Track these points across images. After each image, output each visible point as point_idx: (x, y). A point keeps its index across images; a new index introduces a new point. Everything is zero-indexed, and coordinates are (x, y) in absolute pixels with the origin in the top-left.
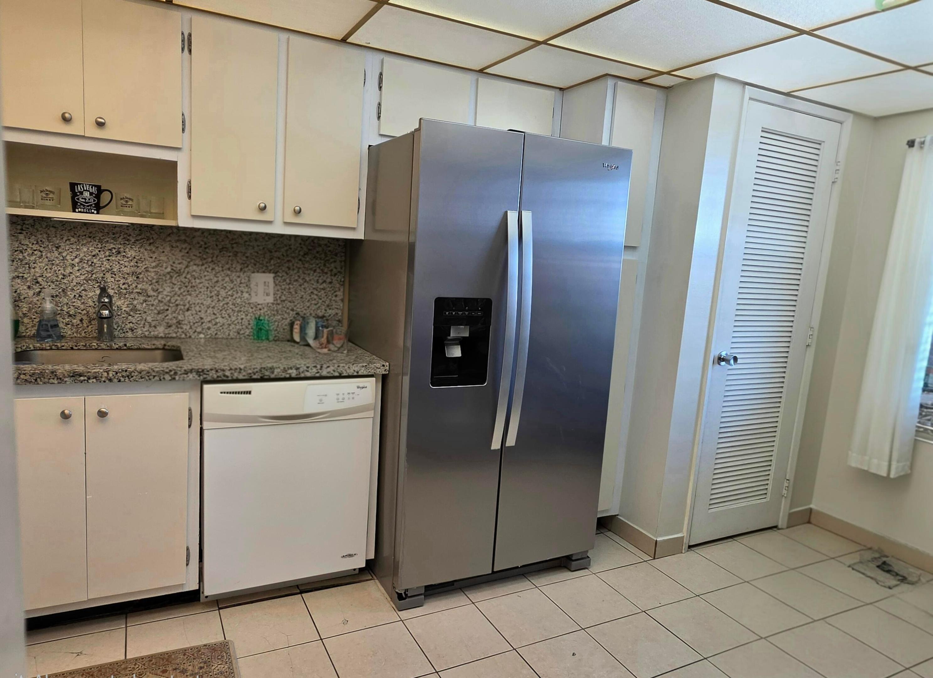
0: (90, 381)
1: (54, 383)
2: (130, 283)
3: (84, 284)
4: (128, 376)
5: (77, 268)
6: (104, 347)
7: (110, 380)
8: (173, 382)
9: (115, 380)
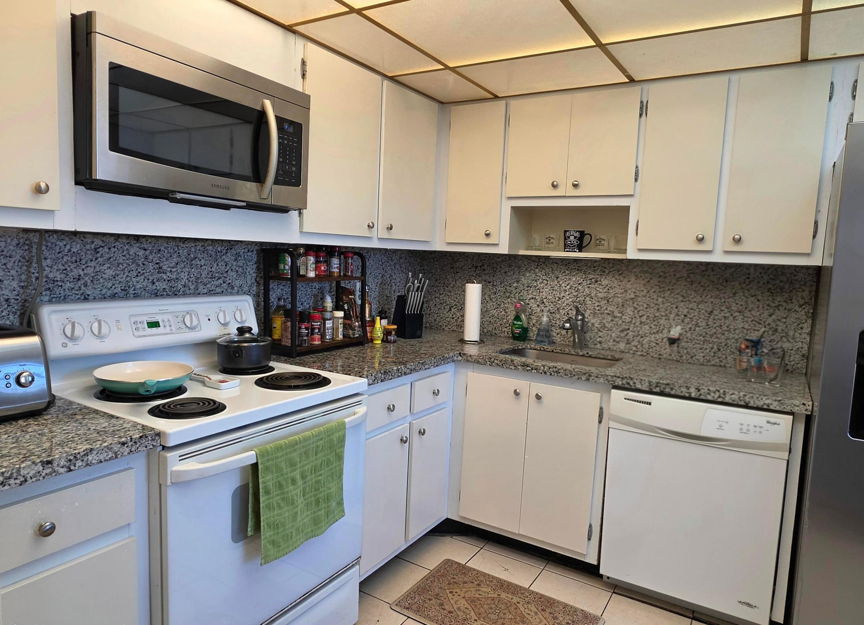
0: (533, 371)
1: (512, 369)
2: (602, 306)
3: (571, 305)
4: (557, 372)
5: (568, 293)
6: (573, 353)
7: (545, 373)
8: (587, 382)
9: (548, 374)
